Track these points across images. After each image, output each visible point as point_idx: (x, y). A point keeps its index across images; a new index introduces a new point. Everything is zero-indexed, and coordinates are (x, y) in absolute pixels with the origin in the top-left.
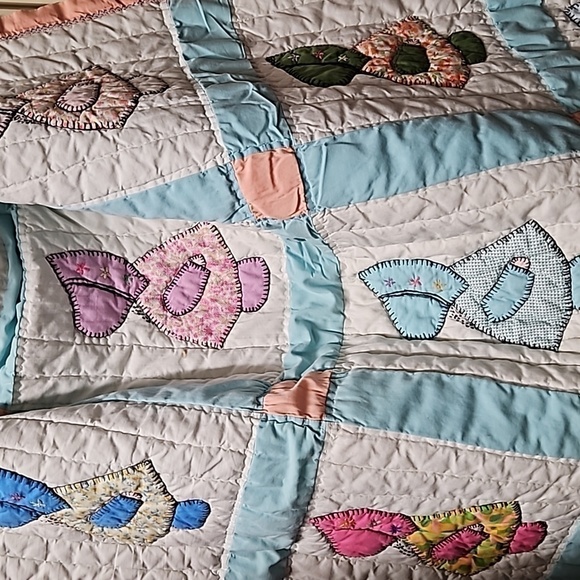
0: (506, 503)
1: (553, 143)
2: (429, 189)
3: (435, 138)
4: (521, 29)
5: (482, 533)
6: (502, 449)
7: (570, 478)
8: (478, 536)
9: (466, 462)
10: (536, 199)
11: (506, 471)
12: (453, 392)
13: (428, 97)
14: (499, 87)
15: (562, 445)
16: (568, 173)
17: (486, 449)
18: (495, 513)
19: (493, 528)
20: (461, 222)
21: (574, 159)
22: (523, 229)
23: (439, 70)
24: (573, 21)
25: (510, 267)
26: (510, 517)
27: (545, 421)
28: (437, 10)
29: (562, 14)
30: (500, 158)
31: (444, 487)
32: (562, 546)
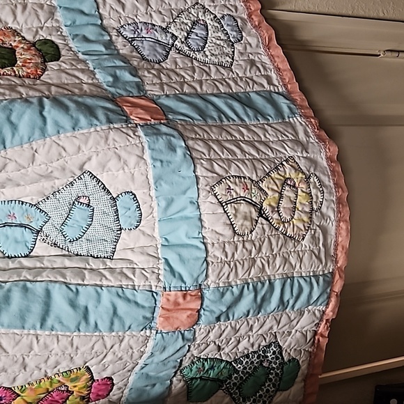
0: (80, 369)
1: (97, 118)
2: (9, 151)
3: (11, 114)
4: (86, 39)
5: (68, 391)
6: (70, 331)
7: (120, 345)
8: (65, 394)
9: (45, 344)
10: (87, 157)
11: (75, 346)
12: (35, 294)
13: (11, 85)
14: (65, 79)
15: (112, 323)
16: (107, 139)
17: (59, 333)
18: (73, 376)
19: (75, 386)
20: (36, 173)
21: (111, 129)
22: (82, 176)
23: (23, 66)
24: (123, 36)
25: (76, 203)
26: (85, 377)
27: (100, 309)
28: (26, 23)
29: (115, 31)
30: (59, 129)
31: (31, 363)
32: (126, 391)
